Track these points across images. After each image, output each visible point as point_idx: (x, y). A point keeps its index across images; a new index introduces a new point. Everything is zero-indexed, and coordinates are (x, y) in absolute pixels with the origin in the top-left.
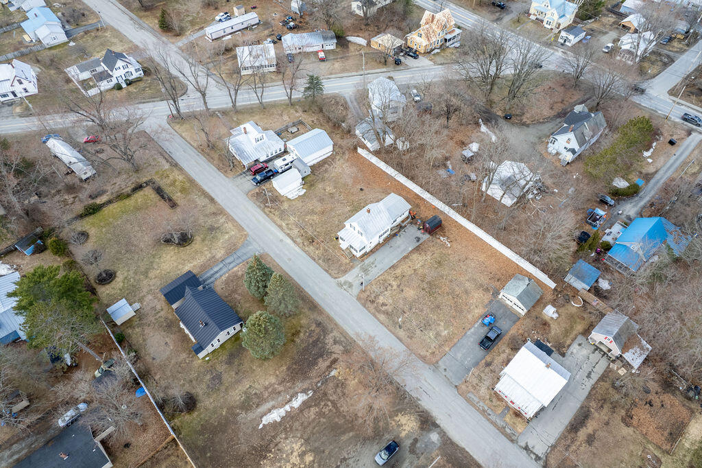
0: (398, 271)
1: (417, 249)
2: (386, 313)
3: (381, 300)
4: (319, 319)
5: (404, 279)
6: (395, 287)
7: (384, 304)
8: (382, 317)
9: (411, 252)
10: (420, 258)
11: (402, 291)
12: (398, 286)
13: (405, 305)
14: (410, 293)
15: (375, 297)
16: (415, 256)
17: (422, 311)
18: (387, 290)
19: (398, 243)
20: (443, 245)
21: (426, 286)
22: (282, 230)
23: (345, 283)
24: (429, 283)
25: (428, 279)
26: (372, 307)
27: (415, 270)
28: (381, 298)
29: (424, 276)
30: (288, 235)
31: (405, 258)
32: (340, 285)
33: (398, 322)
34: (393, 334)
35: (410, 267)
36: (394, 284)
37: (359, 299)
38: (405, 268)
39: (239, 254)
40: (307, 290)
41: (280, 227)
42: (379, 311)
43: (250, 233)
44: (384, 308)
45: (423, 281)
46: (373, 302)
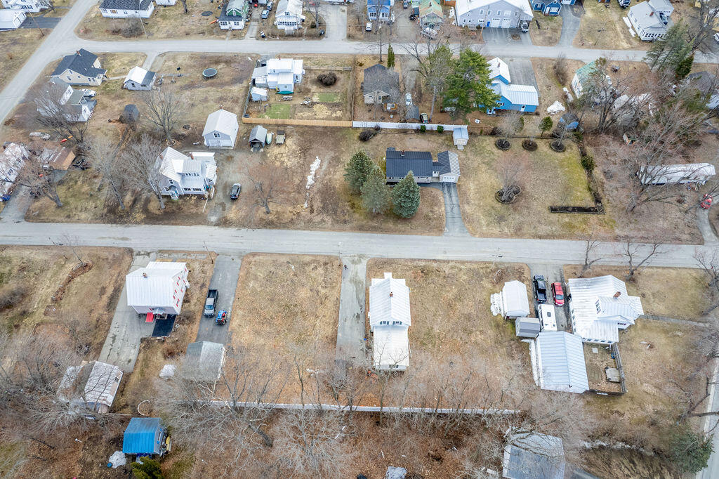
0: (330, 304)
1: (333, 340)
2: (308, 264)
3: (321, 270)
4: (349, 225)
5: (319, 301)
6: (320, 288)
7: (315, 268)
8: (307, 259)
9: (336, 332)
10: (322, 332)
11: (311, 290)
12: (318, 292)
13: (299, 281)
14: (303, 294)
15: (327, 269)
16: (329, 331)
17: (283, 286)
18: (323, 280)
19: (356, 333)
20: (313, 364)
21: (296, 309)
22: (457, 262)
23: (360, 262)
24: (295, 315)
25: (299, 318)
26: (322, 260)
27: (317, 317)
28: (322, 272)
29: (305, 318)
30: (448, 262)
31: (336, 322)
32: (361, 256)
33: (293, 264)
34: (289, 254)
35: (324, 316)
36: (323, 291)
37: (337, 258)
38: (326, 311)
39: (457, 219)
40: (380, 235)
41: (463, 262)
42: (314, 261)
43: (473, 239)
44: (312, 266)
45: (302, 312)
46: (326, 264)
